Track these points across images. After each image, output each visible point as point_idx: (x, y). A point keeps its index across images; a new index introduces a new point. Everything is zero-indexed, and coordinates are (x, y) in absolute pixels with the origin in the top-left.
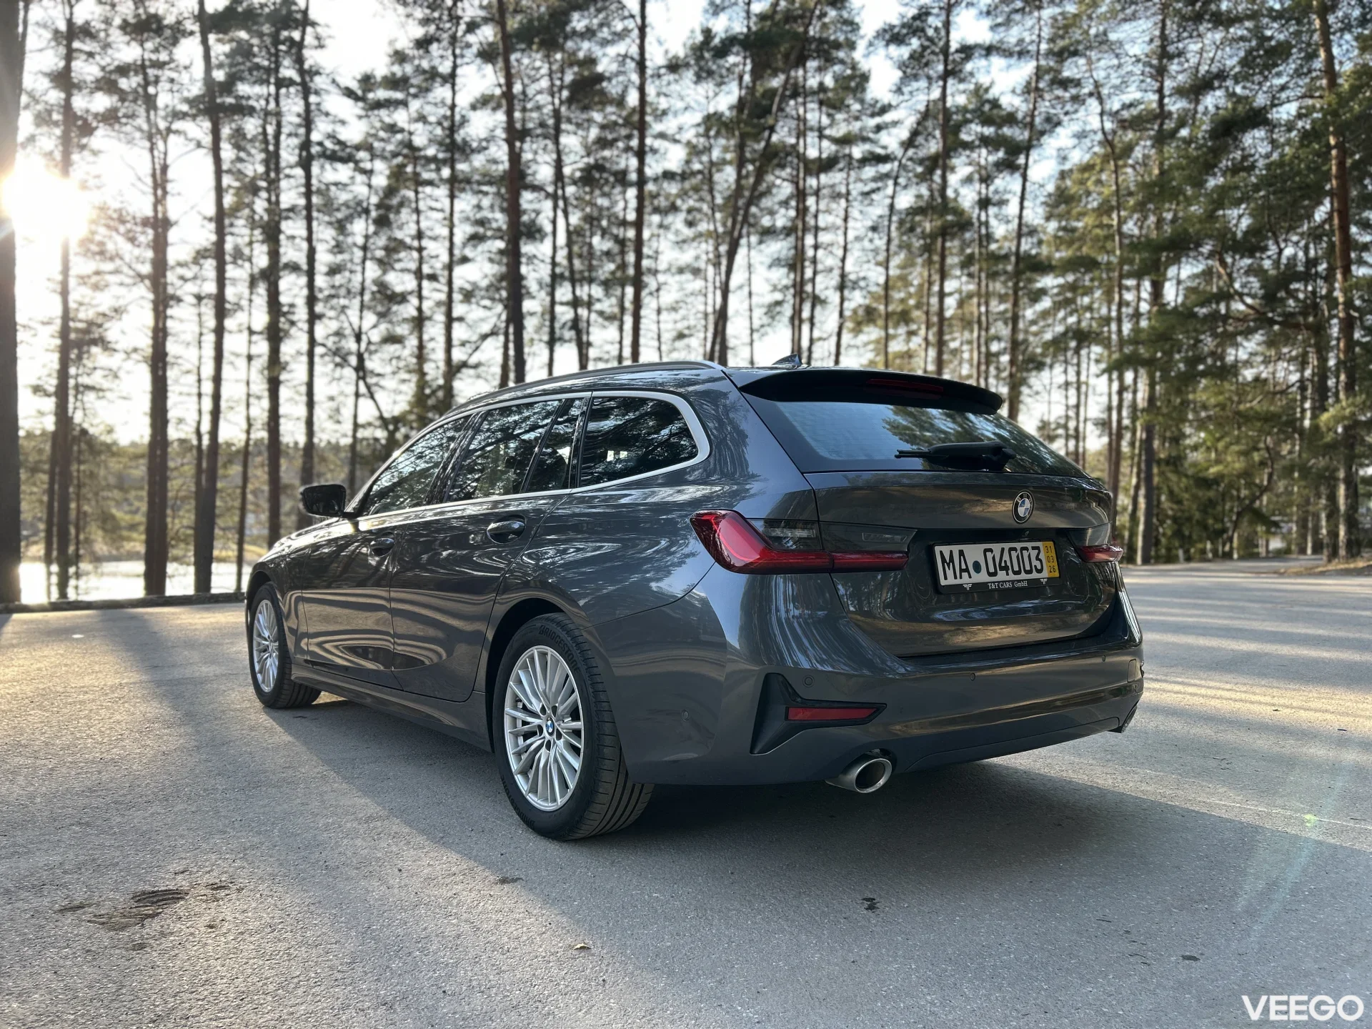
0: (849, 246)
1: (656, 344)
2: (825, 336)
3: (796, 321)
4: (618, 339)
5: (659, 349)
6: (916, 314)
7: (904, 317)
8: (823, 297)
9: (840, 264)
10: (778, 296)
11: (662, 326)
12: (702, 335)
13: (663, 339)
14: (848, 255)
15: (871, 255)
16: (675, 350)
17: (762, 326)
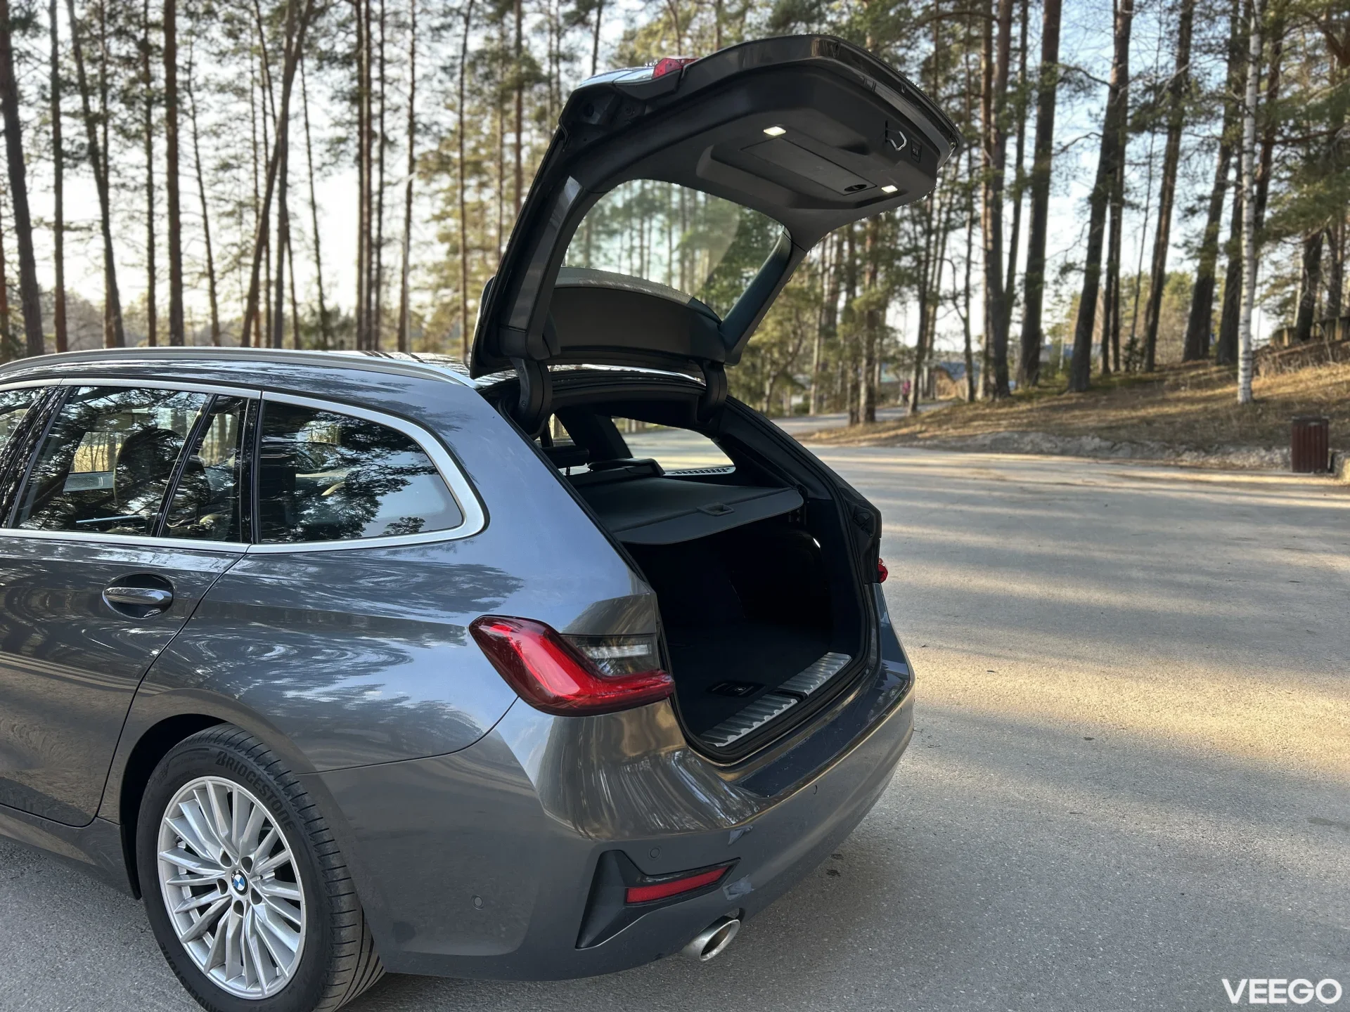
0: (417, 85)
1: (195, 173)
2: (394, 181)
3: (363, 160)
4: (145, 163)
5: (199, 179)
6: (490, 165)
7: (477, 168)
8: (391, 138)
9: (408, 103)
10: (341, 132)
11: (200, 151)
12: (251, 167)
13: (203, 168)
14: (416, 94)
15: (440, 97)
16: (220, 181)
17: (324, 164)
